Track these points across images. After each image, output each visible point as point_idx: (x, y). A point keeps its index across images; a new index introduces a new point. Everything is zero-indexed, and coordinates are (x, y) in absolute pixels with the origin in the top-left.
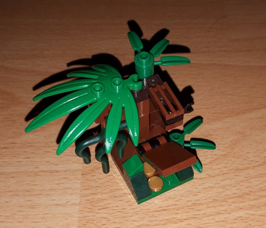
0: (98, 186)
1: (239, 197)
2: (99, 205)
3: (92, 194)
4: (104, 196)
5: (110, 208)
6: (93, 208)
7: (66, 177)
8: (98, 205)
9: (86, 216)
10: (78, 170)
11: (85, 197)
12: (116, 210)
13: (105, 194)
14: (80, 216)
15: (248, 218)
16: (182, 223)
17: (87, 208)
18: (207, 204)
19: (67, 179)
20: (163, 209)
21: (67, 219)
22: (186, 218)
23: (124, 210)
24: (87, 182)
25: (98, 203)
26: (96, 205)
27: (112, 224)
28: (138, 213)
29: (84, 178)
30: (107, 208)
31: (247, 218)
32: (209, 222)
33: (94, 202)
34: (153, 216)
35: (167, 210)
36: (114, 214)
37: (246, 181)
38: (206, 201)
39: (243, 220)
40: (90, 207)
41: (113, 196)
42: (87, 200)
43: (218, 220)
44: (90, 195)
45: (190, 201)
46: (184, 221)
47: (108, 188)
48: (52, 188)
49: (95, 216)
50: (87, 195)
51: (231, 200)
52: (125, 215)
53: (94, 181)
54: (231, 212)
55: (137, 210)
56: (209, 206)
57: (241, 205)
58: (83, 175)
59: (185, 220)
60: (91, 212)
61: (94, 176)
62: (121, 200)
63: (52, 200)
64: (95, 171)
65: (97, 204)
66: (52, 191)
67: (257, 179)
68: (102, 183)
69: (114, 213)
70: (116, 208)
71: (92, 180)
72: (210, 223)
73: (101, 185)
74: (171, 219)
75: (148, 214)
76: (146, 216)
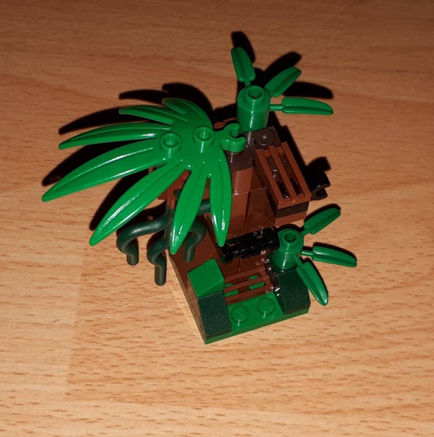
0: (108, 299)
1: (353, 340)
2: (108, 332)
3: (98, 311)
4: (118, 317)
5: (126, 338)
6: (97, 335)
7: (54, 277)
8: (107, 330)
9: (85, 349)
10: (76, 267)
11: (85, 315)
12: (137, 342)
13: (121, 313)
14: (74, 348)
15: (365, 378)
16: (249, 376)
17: (88, 334)
18: (296, 348)
19: (55, 280)
20: (219, 349)
21: (53, 350)
22: (256, 369)
23: (150, 345)
24: (91, 289)
25: (107, 328)
26: (103, 330)
27: (129, 366)
28: (175, 352)
29: (86, 282)
30: (122, 338)
31: (363, 379)
32: (295, 380)
33: (99, 325)
34: (199, 359)
35: (225, 351)
36: (133, 350)
37: (369, 314)
38: (294, 342)
39: (354, 381)
40: (92, 333)
41: (133, 318)
42: (89, 321)
43: (311, 377)
44: (95, 312)
45: (267, 340)
46: (252, 373)
47: (125, 303)
48: (29, 295)
49: (100, 349)
50: (90, 313)
51: (339, 345)
52: (152, 353)
53: (103, 288)
54: (335, 366)
55: (173, 346)
56: (299, 351)
57: (354, 355)
58: (83, 275)
59: (254, 371)
60: (94, 342)
61: (103, 279)
62: (146, 327)
63: (30, 315)
64: (105, 271)
66: (29, 298)
67: (388, 312)
68: (115, 294)
69: (134, 348)
70: (138, 340)
71: (98, 287)
72: (297, 382)
73: (113, 298)
74: (230, 369)
75: (191, 355)
76: (189, 358)
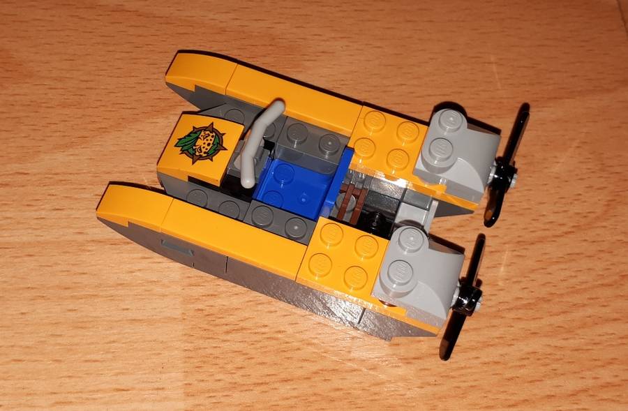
65: (220, 320)
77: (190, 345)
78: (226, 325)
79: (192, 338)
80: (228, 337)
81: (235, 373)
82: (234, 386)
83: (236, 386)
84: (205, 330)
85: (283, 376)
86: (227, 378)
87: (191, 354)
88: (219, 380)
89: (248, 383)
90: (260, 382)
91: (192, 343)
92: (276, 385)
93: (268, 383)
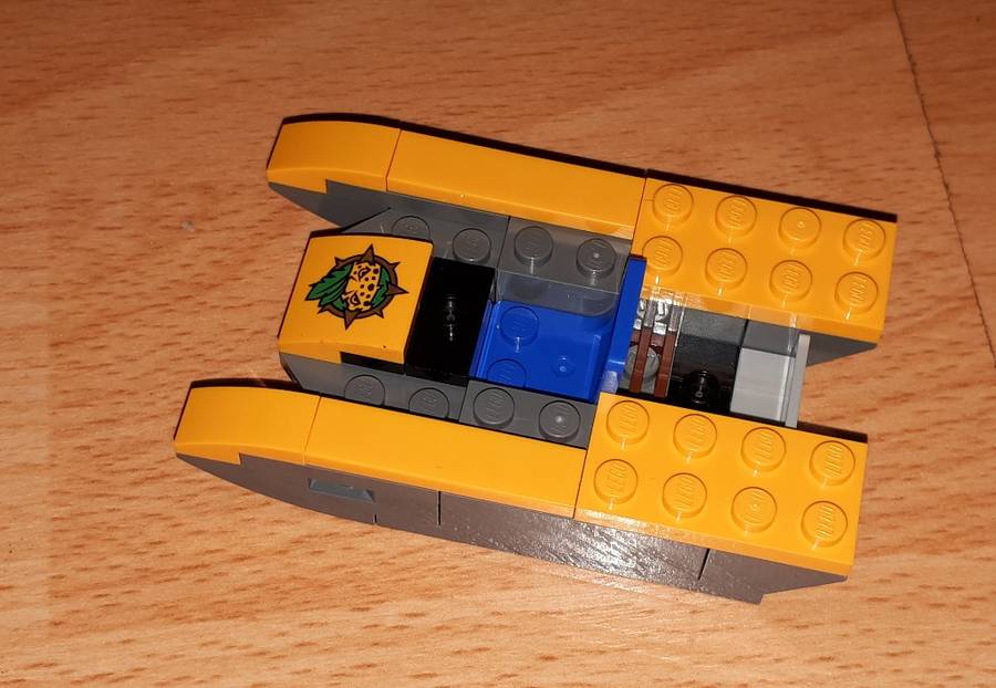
77: (63, 509)
78: (133, 470)
79: (66, 498)
80: (136, 491)
81: (145, 553)
82: (144, 574)
83: (148, 574)
84: (93, 482)
85: (236, 551)
86: (131, 562)
87: (65, 526)
88: (116, 567)
89: (171, 567)
90: (195, 565)
91: (66, 505)
92: (224, 568)
93: (207, 566)
